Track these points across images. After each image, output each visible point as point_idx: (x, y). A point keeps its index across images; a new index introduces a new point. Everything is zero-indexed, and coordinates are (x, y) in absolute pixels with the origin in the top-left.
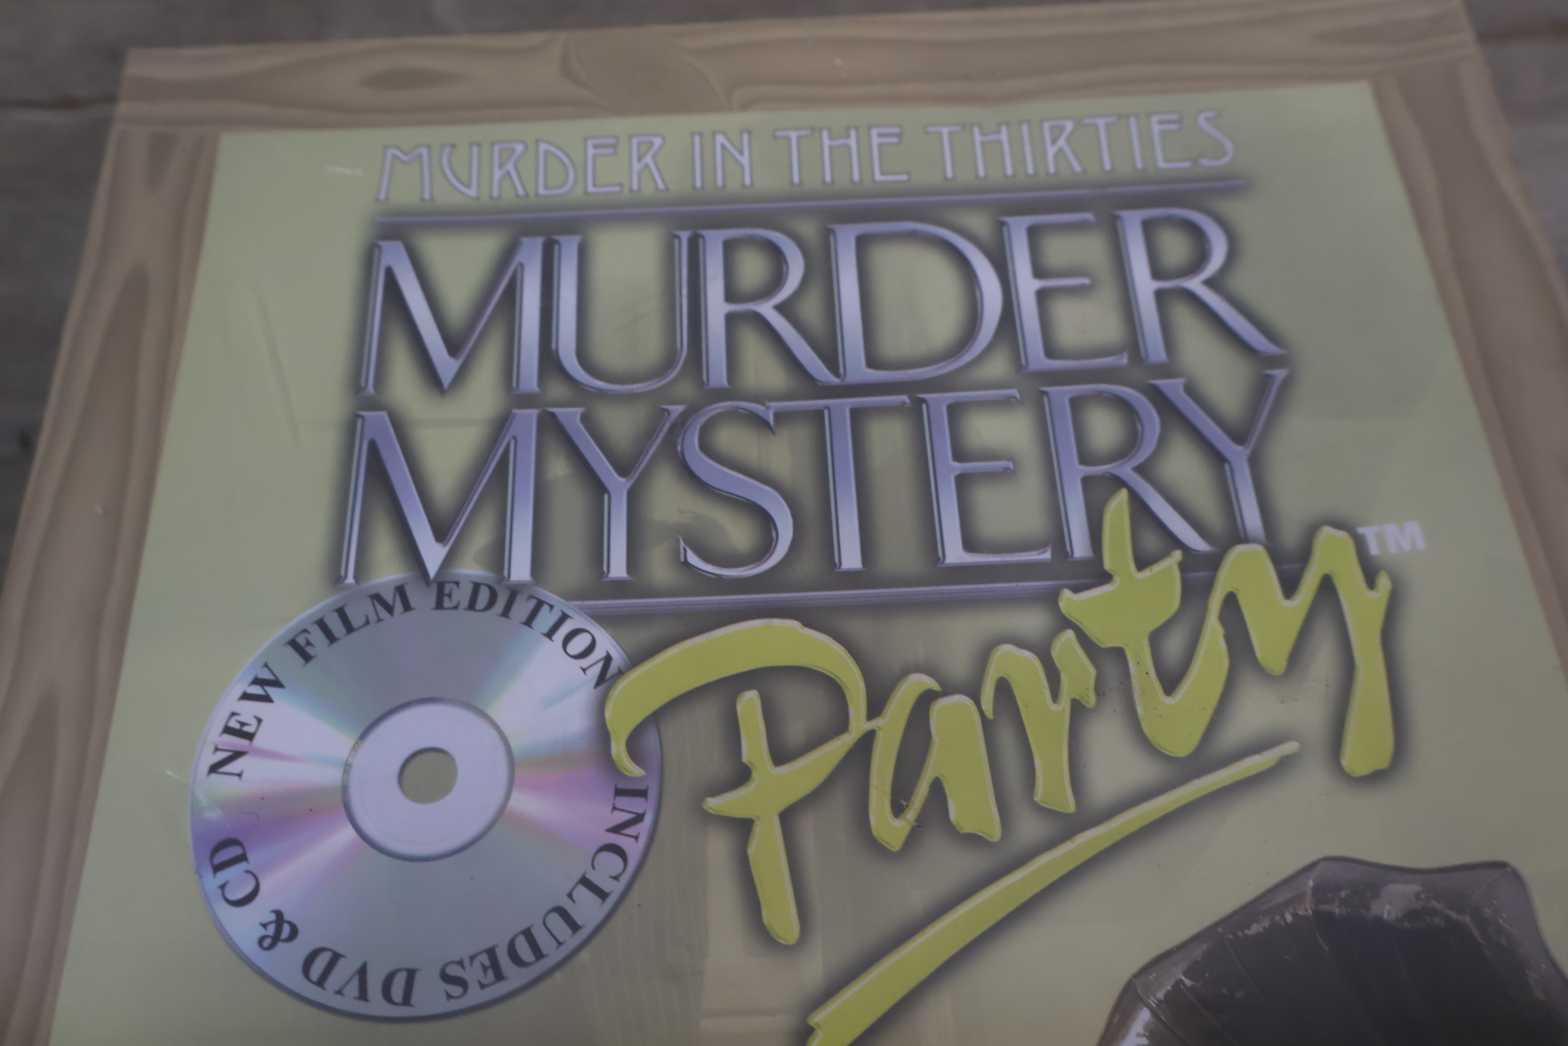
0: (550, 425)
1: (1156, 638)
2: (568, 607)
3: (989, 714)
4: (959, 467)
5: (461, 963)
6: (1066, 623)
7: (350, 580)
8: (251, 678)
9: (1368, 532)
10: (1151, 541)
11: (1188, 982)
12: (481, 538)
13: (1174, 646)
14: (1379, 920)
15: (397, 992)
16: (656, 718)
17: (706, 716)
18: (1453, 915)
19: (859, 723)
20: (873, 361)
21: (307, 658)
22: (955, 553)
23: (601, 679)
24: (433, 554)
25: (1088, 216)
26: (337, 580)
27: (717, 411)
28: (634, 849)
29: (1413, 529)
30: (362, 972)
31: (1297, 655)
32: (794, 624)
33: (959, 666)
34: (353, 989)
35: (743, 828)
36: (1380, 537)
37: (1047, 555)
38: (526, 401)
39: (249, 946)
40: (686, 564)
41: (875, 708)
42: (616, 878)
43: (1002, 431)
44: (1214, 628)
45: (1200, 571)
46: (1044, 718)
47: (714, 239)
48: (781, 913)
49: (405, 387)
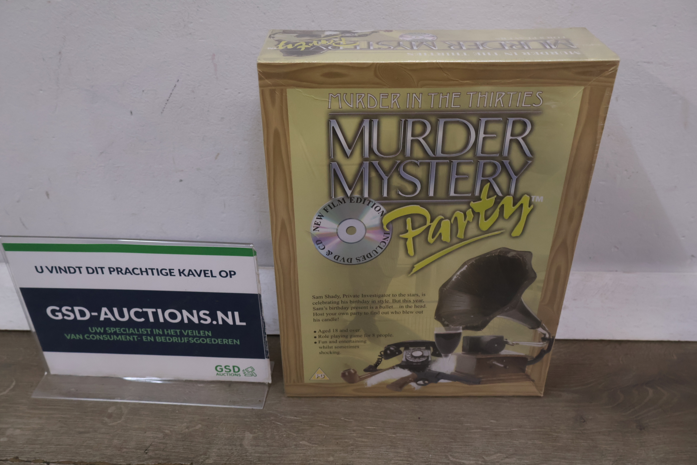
0: (371, 165)
1: (486, 211)
2: (376, 202)
3: (452, 223)
4: (456, 176)
5: (359, 257)
6: (470, 208)
7: (333, 197)
8: (318, 215)
9: (533, 197)
10: (491, 193)
11: (474, 262)
12: (358, 189)
13: (489, 213)
14: (508, 256)
15: (349, 261)
16: (392, 222)
17: (401, 222)
18: (519, 257)
19: (428, 223)
20: (443, 152)
21: (327, 212)
22: (452, 194)
23: (382, 215)
24: (349, 192)
25: (501, 119)
26: (331, 197)
27: (407, 162)
28: (387, 242)
29: (542, 198)
30: (343, 258)
31: (511, 217)
32: (419, 206)
33: (448, 214)
34: (342, 260)
35: (406, 239)
36: (535, 198)
37: (470, 195)
38: (366, 160)
39: (325, 255)
40: (399, 194)
41: (432, 221)
42: (384, 246)
43: (468, 169)
44: (497, 211)
45: (499, 199)
46: (461, 223)
47: (410, 122)
48: (411, 252)
49: (339, 156)
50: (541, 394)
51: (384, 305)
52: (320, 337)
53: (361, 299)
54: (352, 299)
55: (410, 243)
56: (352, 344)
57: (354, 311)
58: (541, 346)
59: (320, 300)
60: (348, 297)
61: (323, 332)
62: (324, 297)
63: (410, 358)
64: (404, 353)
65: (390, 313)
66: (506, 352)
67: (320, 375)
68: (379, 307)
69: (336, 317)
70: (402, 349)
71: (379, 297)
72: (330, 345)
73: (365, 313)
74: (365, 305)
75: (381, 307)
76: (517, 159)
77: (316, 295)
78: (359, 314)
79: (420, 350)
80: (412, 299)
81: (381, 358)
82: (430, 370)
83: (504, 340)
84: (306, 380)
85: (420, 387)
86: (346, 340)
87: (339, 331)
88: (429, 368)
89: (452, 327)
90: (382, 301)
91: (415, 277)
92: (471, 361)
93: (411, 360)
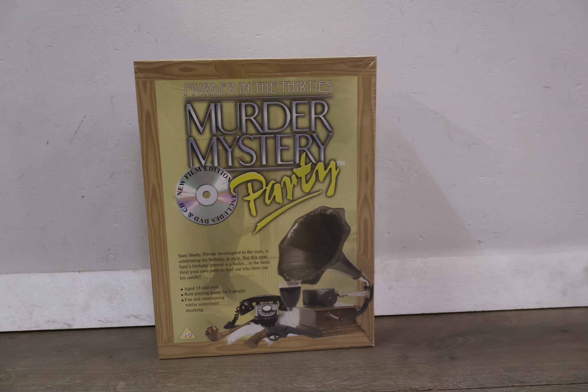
0: (218, 139)
1: (306, 176)
2: (224, 170)
3: (282, 187)
4: (281, 148)
5: (214, 218)
6: (294, 173)
7: (192, 166)
8: (180, 182)
9: (338, 162)
10: (308, 161)
11: (303, 220)
12: (210, 159)
13: (308, 177)
14: (327, 214)
15: (207, 222)
16: (237, 187)
17: (243, 186)
18: (336, 214)
19: (264, 187)
20: (269, 129)
21: (188, 178)
22: (279, 162)
23: (229, 181)
24: (203, 162)
25: (306, 102)
26: (190, 167)
27: (245, 137)
28: (235, 204)
29: (344, 162)
30: (202, 220)
31: (324, 179)
32: (256, 173)
33: (278, 179)
34: (201, 221)
35: (249, 202)
36: (339, 163)
37: (293, 163)
38: (214, 135)
39: (187, 217)
40: (240, 163)
41: (267, 185)
42: (233, 208)
43: (288, 142)
44: (314, 175)
45: (314, 166)
46: (289, 187)
47: (243, 105)
48: (254, 212)
49: (195, 133)
50: (373, 344)
51: (236, 262)
52: (186, 294)
53: (217, 257)
54: (211, 257)
55: (252, 204)
56: (213, 301)
57: (213, 268)
58: (364, 295)
59: (185, 259)
60: (207, 255)
61: (189, 290)
62: (188, 255)
63: (261, 312)
64: (256, 308)
65: (242, 269)
66: (339, 304)
67: (187, 334)
68: (232, 264)
69: (198, 274)
70: (254, 304)
71: (232, 254)
72: (195, 302)
73: (221, 269)
74: (221, 262)
75: (234, 264)
76: (322, 133)
77: (182, 254)
78: (217, 271)
79: (269, 304)
80: (258, 255)
81: (237, 313)
82: (278, 324)
83: (336, 293)
84: (176, 341)
85: (272, 342)
86: (208, 297)
87: (201, 288)
88: (277, 323)
89: (293, 281)
90: (235, 258)
91: (258, 236)
92: (312, 313)
93: (263, 315)
